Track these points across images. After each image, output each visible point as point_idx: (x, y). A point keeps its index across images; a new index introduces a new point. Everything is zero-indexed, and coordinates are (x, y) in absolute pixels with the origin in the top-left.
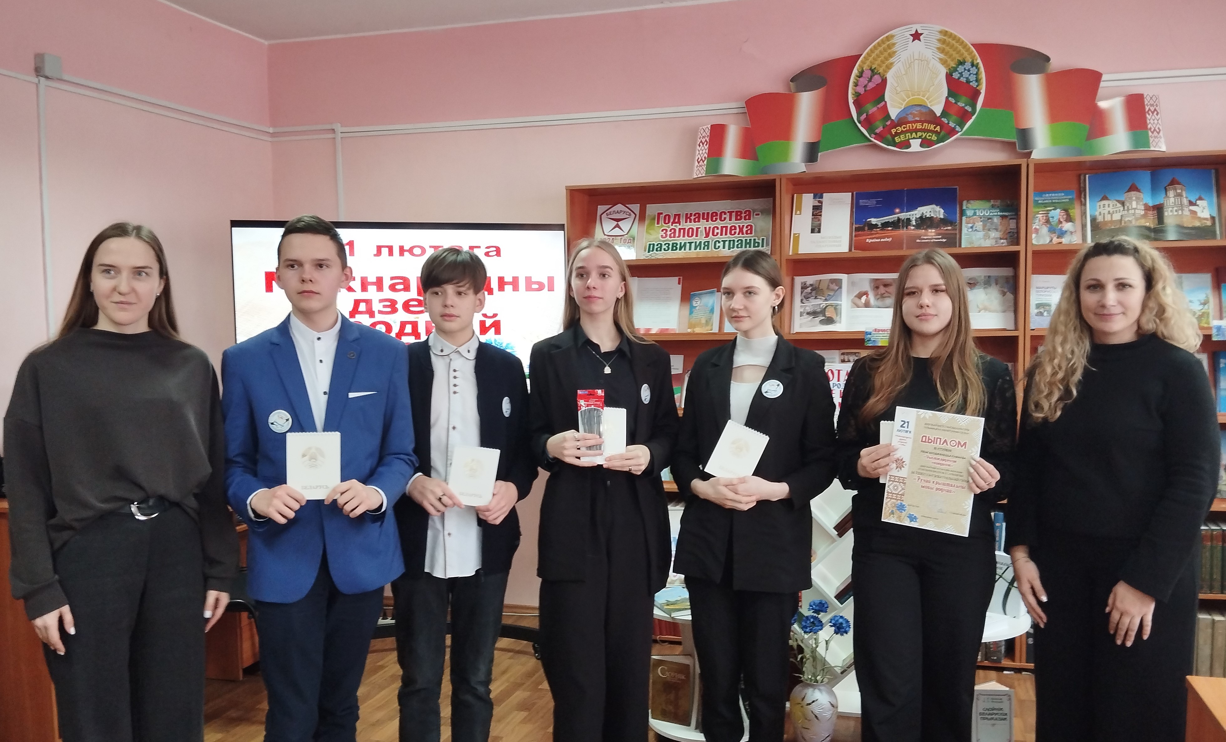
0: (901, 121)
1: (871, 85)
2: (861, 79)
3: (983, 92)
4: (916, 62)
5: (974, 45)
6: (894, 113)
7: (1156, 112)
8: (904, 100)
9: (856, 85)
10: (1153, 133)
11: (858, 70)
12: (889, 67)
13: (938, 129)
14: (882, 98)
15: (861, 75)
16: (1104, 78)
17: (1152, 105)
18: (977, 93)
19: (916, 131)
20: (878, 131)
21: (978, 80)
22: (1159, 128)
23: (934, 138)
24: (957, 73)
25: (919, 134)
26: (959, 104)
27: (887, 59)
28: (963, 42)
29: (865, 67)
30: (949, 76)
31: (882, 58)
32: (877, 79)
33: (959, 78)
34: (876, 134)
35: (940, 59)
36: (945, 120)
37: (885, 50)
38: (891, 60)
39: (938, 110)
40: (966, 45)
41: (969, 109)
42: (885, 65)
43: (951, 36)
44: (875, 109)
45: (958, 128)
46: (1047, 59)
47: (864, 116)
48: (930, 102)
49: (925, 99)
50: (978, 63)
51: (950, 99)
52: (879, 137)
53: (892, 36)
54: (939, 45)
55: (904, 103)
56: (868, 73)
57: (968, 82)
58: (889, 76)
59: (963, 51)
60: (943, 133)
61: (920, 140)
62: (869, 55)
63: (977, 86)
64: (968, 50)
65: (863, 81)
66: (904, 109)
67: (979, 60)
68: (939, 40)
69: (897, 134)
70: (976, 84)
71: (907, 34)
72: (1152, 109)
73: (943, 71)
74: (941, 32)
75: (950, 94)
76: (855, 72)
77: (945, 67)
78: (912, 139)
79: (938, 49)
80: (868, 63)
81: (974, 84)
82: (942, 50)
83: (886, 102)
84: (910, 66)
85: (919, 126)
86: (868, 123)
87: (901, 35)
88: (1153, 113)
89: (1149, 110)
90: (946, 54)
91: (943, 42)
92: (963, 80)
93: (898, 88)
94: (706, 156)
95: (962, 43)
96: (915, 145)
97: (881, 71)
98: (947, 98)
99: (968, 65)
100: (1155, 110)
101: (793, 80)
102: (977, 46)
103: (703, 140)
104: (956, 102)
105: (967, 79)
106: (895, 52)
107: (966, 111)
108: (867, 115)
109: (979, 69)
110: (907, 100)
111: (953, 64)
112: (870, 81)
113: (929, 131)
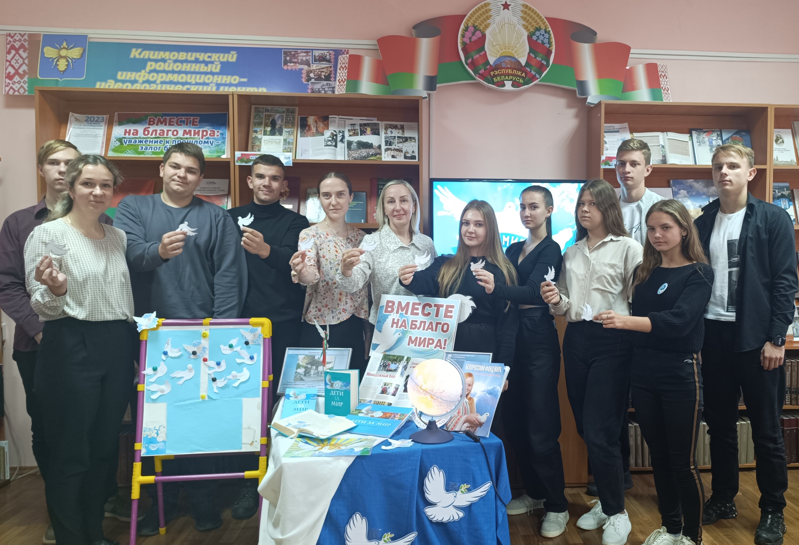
0: (497, 67)
1: (474, 38)
2: (467, 33)
3: (553, 51)
4: (506, 25)
5: (547, 18)
6: (492, 60)
7: (665, 77)
8: (499, 52)
9: (463, 36)
10: (664, 91)
11: (464, 25)
12: (487, 26)
13: (524, 75)
14: (482, 48)
15: (466, 29)
16: (632, 51)
17: (663, 72)
18: (550, 52)
19: (508, 75)
20: (481, 72)
21: (550, 43)
22: (667, 88)
23: (521, 81)
24: (535, 36)
25: (511, 77)
26: (537, 58)
27: (485, 20)
28: (539, 14)
29: (470, 24)
30: (530, 38)
31: (482, 19)
32: (479, 34)
33: (537, 40)
34: (479, 74)
35: (524, 25)
37: (484, 13)
38: (488, 21)
39: (523, 61)
40: (541, 17)
41: (545, 63)
42: (483, 25)
43: (530, 9)
44: (478, 56)
45: (537, 76)
46: (595, 33)
47: (470, 61)
48: (517, 55)
49: (513, 52)
50: (550, 31)
51: (531, 54)
52: (482, 76)
53: (489, 4)
54: (522, 15)
55: (499, 54)
56: (471, 29)
57: (543, 43)
58: (488, 32)
59: (539, 21)
60: (527, 78)
61: (511, 82)
62: (472, 15)
63: (549, 47)
64: (543, 21)
65: (468, 34)
66: (499, 58)
67: (550, 29)
68: (522, 11)
69: (495, 76)
70: (549, 45)
71: (500, 4)
72: (663, 74)
73: (525, 34)
74: (523, 5)
75: (531, 50)
76: (462, 27)
77: (527, 31)
78: (505, 80)
79: (522, 17)
80: (472, 21)
81: (547, 45)
82: (525, 19)
83: (486, 52)
84: (502, 28)
85: (510, 71)
86: (473, 65)
87: (495, 4)
88: (663, 77)
89: (661, 74)
90: (528, 21)
91: (526, 13)
93: (494, 42)
94: (346, 78)
96: (508, 85)
97: (481, 28)
98: (529, 54)
99: (542, 32)
100: (665, 75)
101: (414, 27)
102: (548, 19)
103: (343, 66)
104: (535, 58)
105: (542, 41)
106: (490, 16)
107: (542, 64)
108: (472, 60)
109: (550, 35)
110: (501, 52)
111: (532, 30)
112: (473, 34)
113: (517, 76)
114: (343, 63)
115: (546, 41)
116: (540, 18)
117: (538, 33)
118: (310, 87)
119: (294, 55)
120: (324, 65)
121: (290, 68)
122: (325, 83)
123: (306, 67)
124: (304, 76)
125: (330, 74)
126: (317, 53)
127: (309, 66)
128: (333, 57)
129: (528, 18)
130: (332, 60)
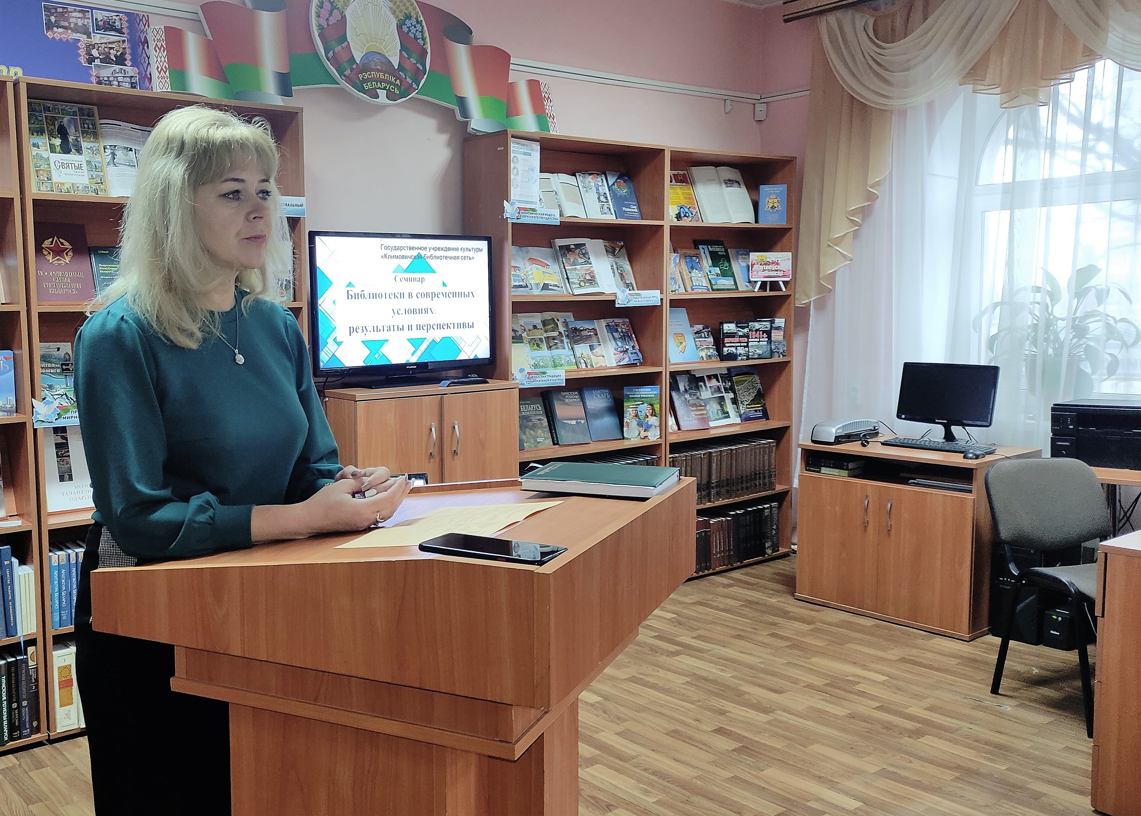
0: (365, 68)
1: (332, 21)
2: (322, 10)
3: (429, 51)
6: (358, 56)
8: (365, 45)
9: (318, 16)
10: (550, 118)
13: (398, 82)
15: (320, 5)
16: (512, 60)
17: (546, 93)
18: (424, 52)
19: (380, 80)
20: (347, 73)
21: (423, 39)
22: (553, 115)
23: (396, 92)
24: (405, 26)
25: (384, 85)
26: (411, 59)
30: (399, 27)
32: (337, 15)
33: (408, 33)
34: (345, 76)
35: (391, 8)
36: (402, 74)
39: (395, 62)
41: (421, 68)
42: (341, 2)
44: (340, 47)
45: (415, 86)
47: (331, 54)
48: (386, 52)
49: (382, 47)
50: (421, 21)
51: (403, 52)
52: (348, 79)
55: (365, 48)
56: (326, 6)
57: (416, 38)
58: (348, 13)
59: (408, 4)
60: (403, 87)
61: (386, 91)
63: (424, 44)
64: (412, 4)
65: (324, 13)
66: (366, 54)
67: (422, 18)
69: (366, 81)
70: (423, 42)
72: (547, 96)
73: (394, 22)
75: (403, 48)
76: (315, 1)
77: (396, 18)
78: (377, 88)
81: (421, 43)
83: (348, 42)
85: (382, 76)
86: (336, 62)
88: (547, 100)
92: (411, 35)
93: (357, 30)
94: (167, 66)
96: (382, 97)
97: (339, 6)
98: (401, 52)
99: (413, 21)
102: (419, 3)
103: (159, 44)
104: (409, 57)
105: (415, 35)
107: (418, 69)
108: (333, 53)
109: (423, 27)
110: (367, 45)
111: (401, 16)
112: (331, 15)
113: (391, 83)
114: (159, 40)
115: (419, 36)
117: (408, 23)
118: (94, 73)
119: (62, 14)
120: (112, 37)
121: (57, 37)
122: (118, 67)
123: (83, 38)
124: (82, 52)
125: (123, 54)
126: (100, 15)
127: (89, 37)
128: (125, 25)
130: (125, 30)
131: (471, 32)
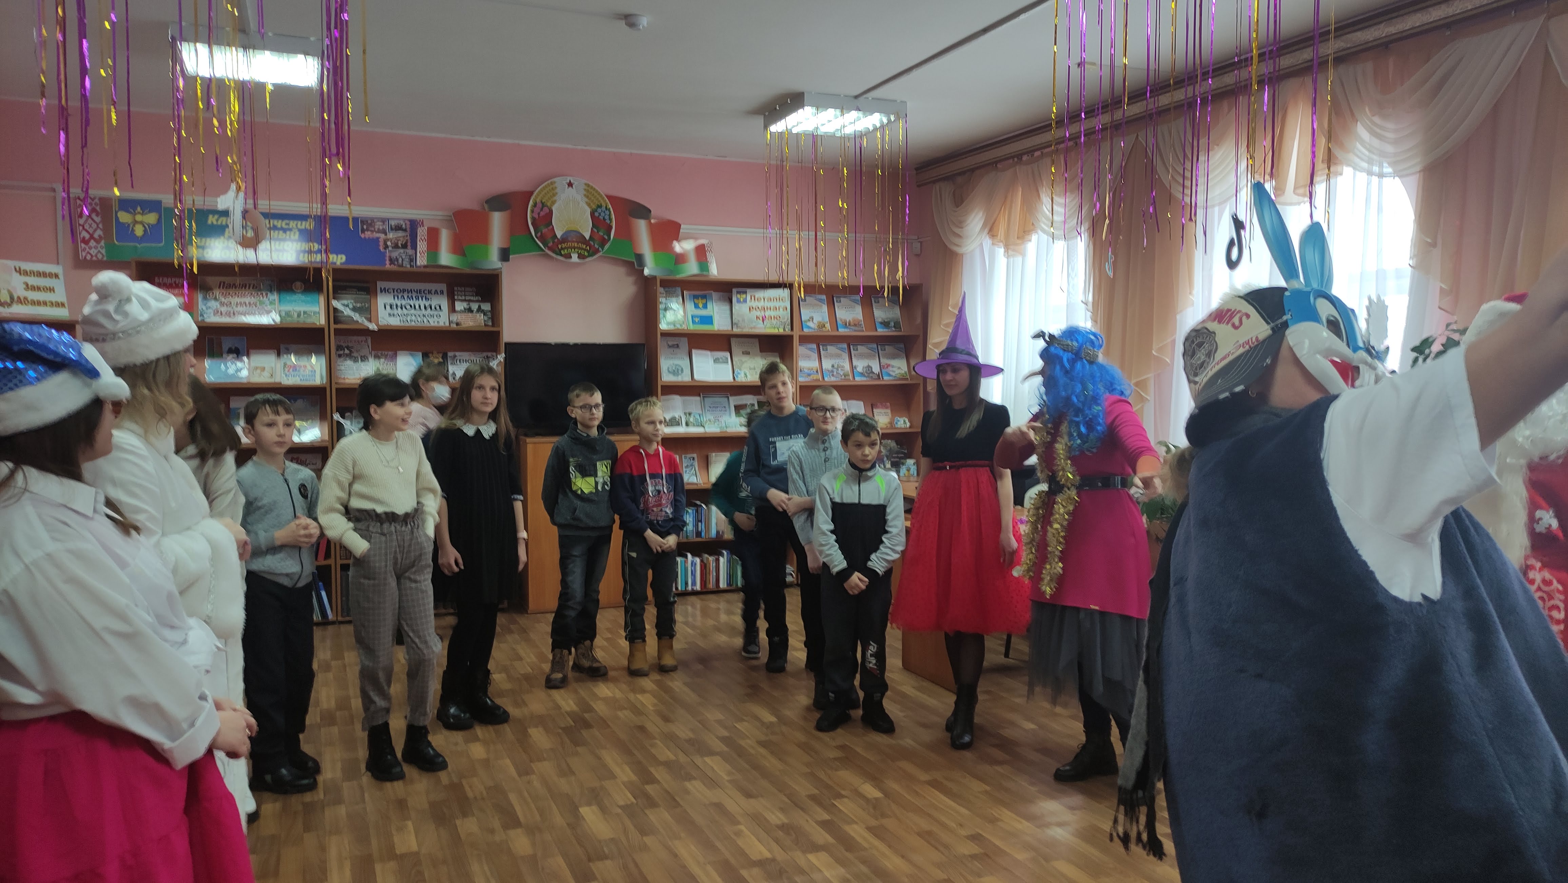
0: (564, 240)
1: (542, 214)
2: (536, 208)
3: (614, 227)
4: (571, 202)
5: (607, 197)
6: (559, 234)
7: (712, 256)
8: (565, 227)
9: (532, 211)
10: (710, 265)
11: (533, 202)
12: (554, 203)
13: (588, 248)
14: (550, 223)
15: (535, 205)
16: (683, 228)
17: (710, 253)
18: (611, 228)
19: (574, 248)
20: (549, 245)
21: (610, 219)
22: (714, 264)
23: (586, 254)
24: (597, 212)
25: (576, 250)
26: (600, 233)
27: (552, 197)
29: (538, 200)
30: (592, 214)
31: (549, 196)
32: (546, 210)
33: (599, 217)
34: (548, 247)
35: (587, 203)
36: (592, 243)
37: (550, 191)
38: (555, 198)
39: (587, 237)
41: (606, 237)
42: (550, 202)
43: (592, 187)
44: (546, 230)
45: (600, 249)
47: (539, 234)
48: (581, 230)
49: (578, 227)
50: (610, 208)
51: (594, 229)
52: (550, 249)
53: (555, 182)
54: (585, 193)
55: (565, 229)
56: (539, 205)
58: (554, 209)
59: (600, 199)
60: (591, 251)
61: (577, 254)
62: (540, 192)
63: (610, 223)
64: (603, 198)
65: (537, 210)
66: (565, 232)
67: (610, 206)
68: (585, 190)
69: (562, 248)
71: (564, 182)
72: (709, 249)
73: (589, 211)
74: (586, 184)
75: (594, 226)
76: (531, 203)
77: (590, 208)
78: (572, 253)
79: (585, 195)
80: (539, 198)
81: (608, 222)
82: (587, 197)
83: (553, 226)
84: (567, 204)
85: (576, 245)
86: (543, 239)
87: (560, 182)
88: (710, 256)
89: (707, 250)
90: (590, 199)
91: (588, 191)
92: (601, 218)
93: (560, 218)
94: (426, 249)
95: (599, 194)
96: (575, 258)
97: (549, 204)
98: (592, 229)
99: (604, 208)
101: (487, 202)
102: (609, 197)
103: (423, 238)
104: (598, 232)
105: (604, 218)
106: (557, 193)
107: (605, 239)
108: (541, 233)
109: (610, 212)
110: (567, 227)
111: (594, 207)
112: (542, 210)
113: (582, 249)
114: (423, 236)
115: (607, 217)
116: (601, 196)
117: (599, 210)
118: (388, 254)
119: (371, 224)
120: (400, 234)
121: (367, 237)
122: (402, 251)
123: (382, 236)
124: (381, 243)
125: (406, 243)
126: (393, 223)
127: (386, 234)
128: (408, 226)
129: (590, 196)
130: (408, 230)
131: (650, 211)
